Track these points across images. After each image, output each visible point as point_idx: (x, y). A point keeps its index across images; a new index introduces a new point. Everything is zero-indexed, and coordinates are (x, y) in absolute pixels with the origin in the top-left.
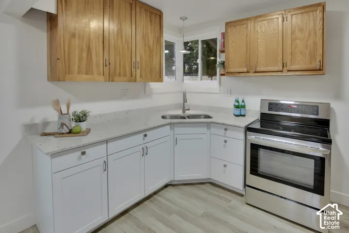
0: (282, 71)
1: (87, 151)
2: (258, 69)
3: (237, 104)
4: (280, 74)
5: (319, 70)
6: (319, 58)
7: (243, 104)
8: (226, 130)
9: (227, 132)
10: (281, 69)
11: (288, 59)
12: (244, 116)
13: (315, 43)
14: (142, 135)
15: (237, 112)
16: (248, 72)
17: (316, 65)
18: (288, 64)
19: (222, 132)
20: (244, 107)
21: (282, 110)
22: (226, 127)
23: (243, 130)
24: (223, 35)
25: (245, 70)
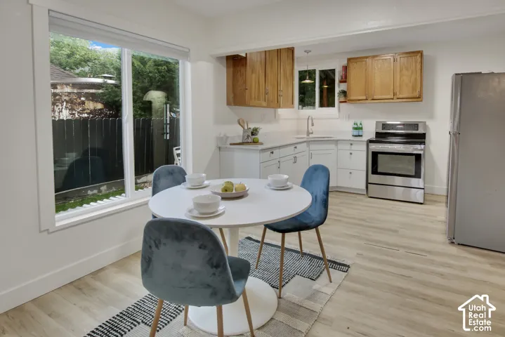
0: (393, 99)
1: (274, 152)
2: (375, 97)
3: (356, 126)
4: (391, 101)
5: (419, 98)
6: (418, 89)
7: (361, 126)
8: (351, 144)
9: (353, 146)
10: (392, 97)
11: (397, 90)
12: (361, 136)
13: (416, 79)
14: (292, 147)
15: (356, 133)
16: (366, 99)
17: (417, 94)
18: (398, 93)
19: (348, 147)
20: (361, 128)
21: (393, 129)
22: (352, 142)
23: (365, 143)
24: (345, 68)
25: (364, 98)
